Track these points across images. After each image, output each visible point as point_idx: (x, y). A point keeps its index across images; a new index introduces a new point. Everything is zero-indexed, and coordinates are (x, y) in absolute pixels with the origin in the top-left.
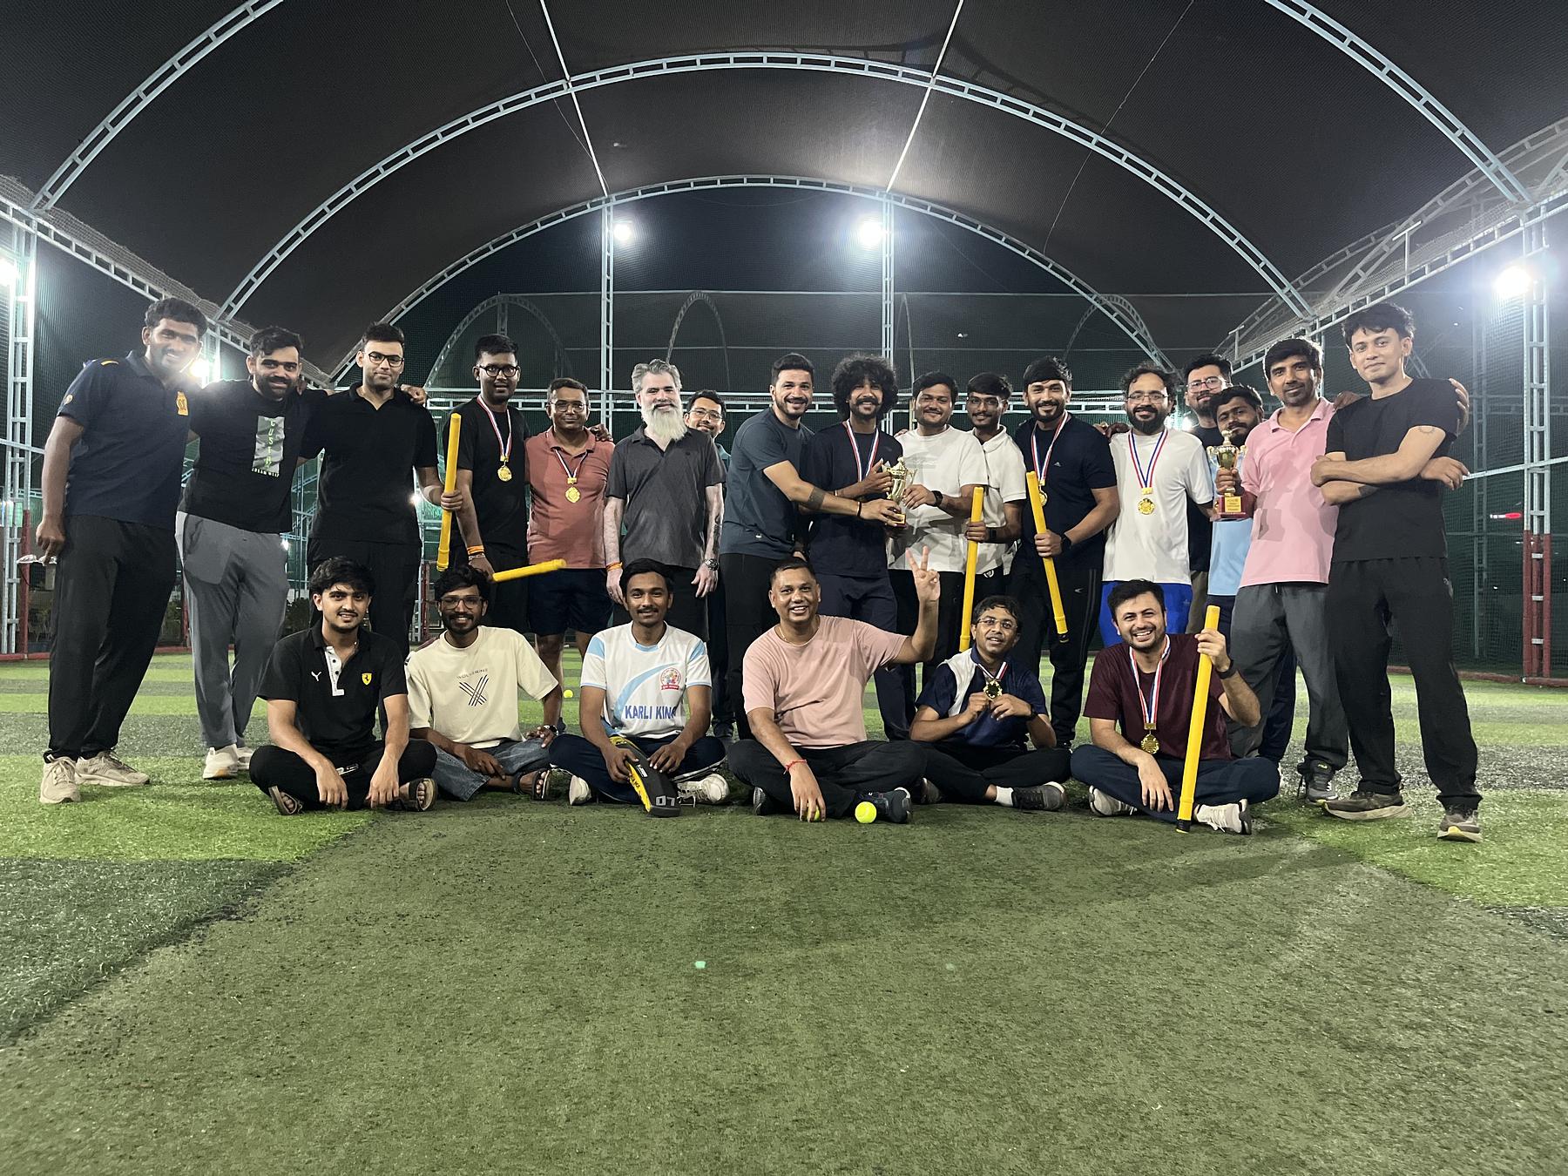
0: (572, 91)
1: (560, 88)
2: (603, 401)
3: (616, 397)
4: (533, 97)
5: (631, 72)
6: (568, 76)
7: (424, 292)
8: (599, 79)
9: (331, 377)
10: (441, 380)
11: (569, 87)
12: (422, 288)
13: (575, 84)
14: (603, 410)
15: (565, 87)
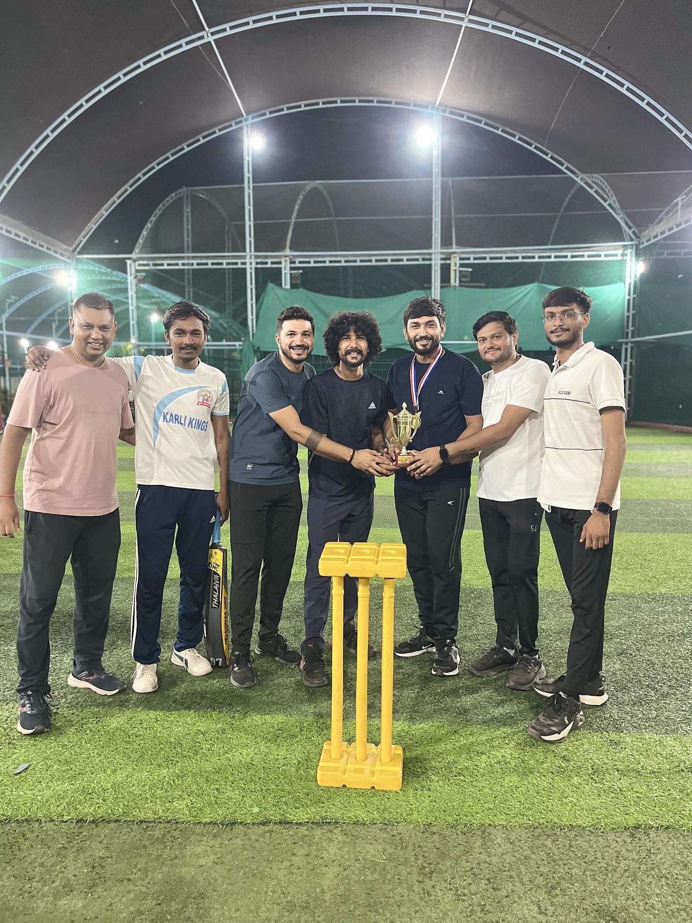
0: (211, 39)
1: (202, 38)
2: (248, 260)
3: (257, 257)
4: (184, 45)
5: (251, 23)
6: (207, 29)
7: (128, 188)
8: (228, 29)
9: (72, 248)
10: (144, 249)
11: (208, 36)
12: (126, 186)
13: (213, 34)
14: (248, 266)
15: (206, 36)
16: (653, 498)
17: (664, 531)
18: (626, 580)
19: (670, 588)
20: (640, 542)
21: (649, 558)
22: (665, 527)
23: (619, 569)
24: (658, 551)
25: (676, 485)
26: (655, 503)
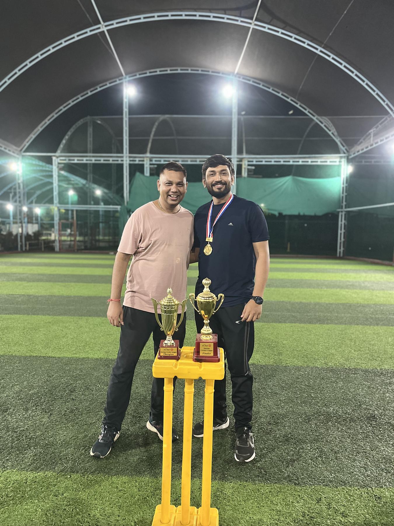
0: (105, 29)
1: (99, 28)
2: (124, 159)
3: (130, 157)
4: (89, 32)
5: (128, 21)
6: (102, 23)
7: (55, 115)
8: (115, 24)
9: (20, 149)
10: (63, 151)
11: (103, 27)
12: (53, 114)
13: (106, 26)
14: (124, 162)
15: (101, 27)
16: (366, 303)
17: (377, 325)
18: (361, 359)
19: (391, 365)
20: (364, 332)
21: (373, 343)
22: (377, 322)
23: (355, 351)
24: (377, 338)
25: (378, 295)
26: (368, 306)
